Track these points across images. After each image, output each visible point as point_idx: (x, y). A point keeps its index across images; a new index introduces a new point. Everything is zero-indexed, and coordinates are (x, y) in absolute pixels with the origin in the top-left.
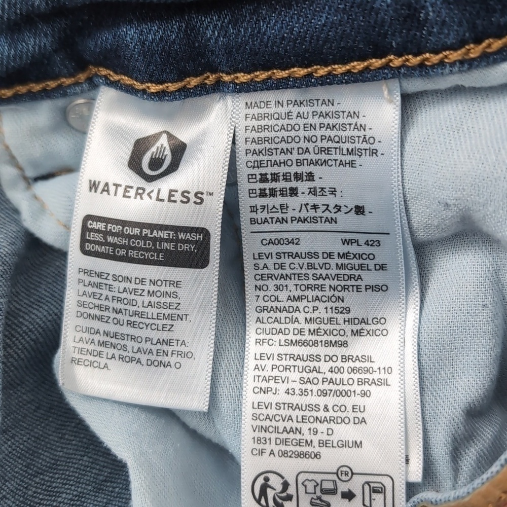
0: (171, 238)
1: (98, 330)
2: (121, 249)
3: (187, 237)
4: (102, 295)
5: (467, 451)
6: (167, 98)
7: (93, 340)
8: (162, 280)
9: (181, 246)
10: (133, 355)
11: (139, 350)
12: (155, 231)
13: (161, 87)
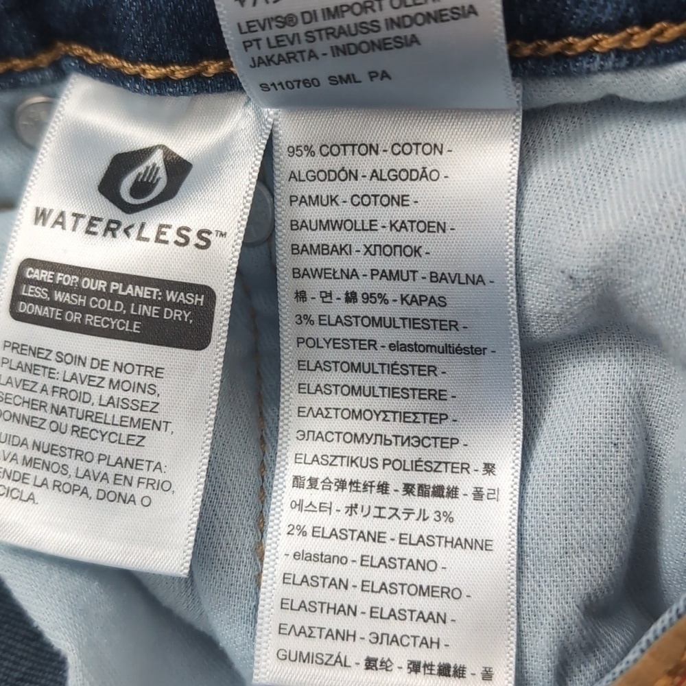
0: (154, 298)
1: (25, 439)
2: (74, 312)
3: (180, 298)
4: (36, 383)
5: (582, 667)
6: (171, 90)
7: (15, 455)
8: (135, 364)
9: (168, 312)
10: (77, 481)
11: (87, 474)
12: (130, 287)
13: (163, 70)
